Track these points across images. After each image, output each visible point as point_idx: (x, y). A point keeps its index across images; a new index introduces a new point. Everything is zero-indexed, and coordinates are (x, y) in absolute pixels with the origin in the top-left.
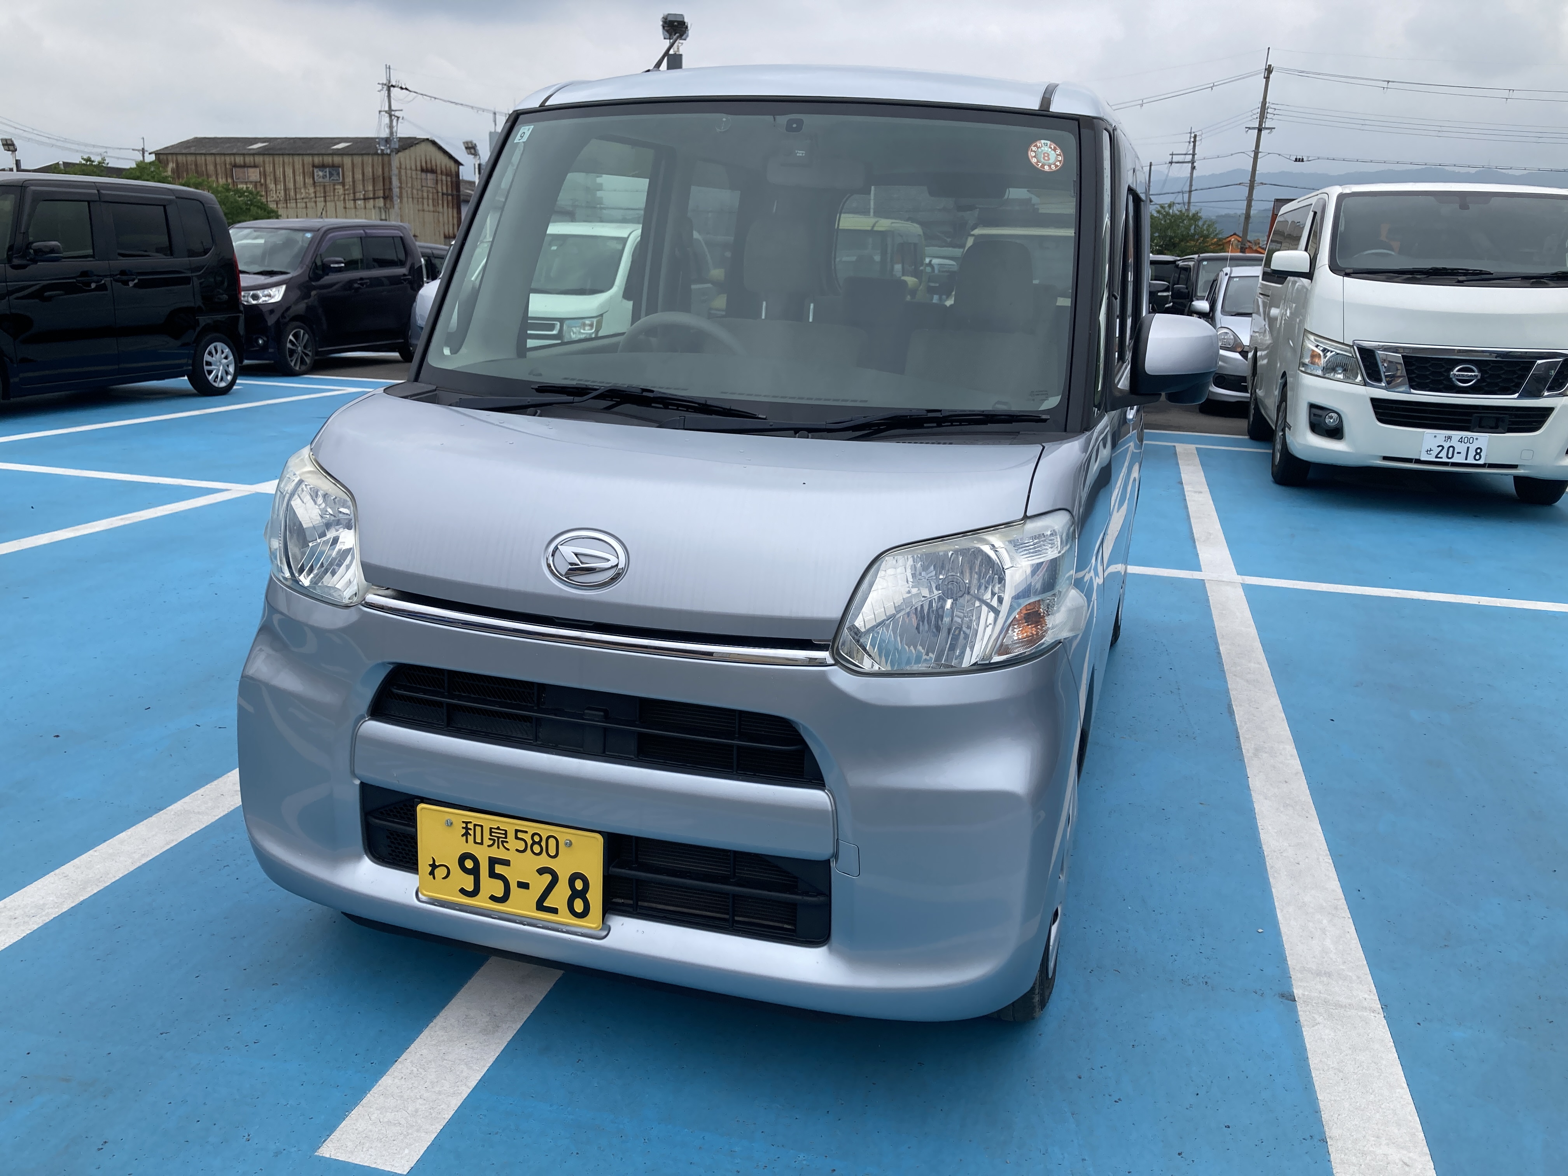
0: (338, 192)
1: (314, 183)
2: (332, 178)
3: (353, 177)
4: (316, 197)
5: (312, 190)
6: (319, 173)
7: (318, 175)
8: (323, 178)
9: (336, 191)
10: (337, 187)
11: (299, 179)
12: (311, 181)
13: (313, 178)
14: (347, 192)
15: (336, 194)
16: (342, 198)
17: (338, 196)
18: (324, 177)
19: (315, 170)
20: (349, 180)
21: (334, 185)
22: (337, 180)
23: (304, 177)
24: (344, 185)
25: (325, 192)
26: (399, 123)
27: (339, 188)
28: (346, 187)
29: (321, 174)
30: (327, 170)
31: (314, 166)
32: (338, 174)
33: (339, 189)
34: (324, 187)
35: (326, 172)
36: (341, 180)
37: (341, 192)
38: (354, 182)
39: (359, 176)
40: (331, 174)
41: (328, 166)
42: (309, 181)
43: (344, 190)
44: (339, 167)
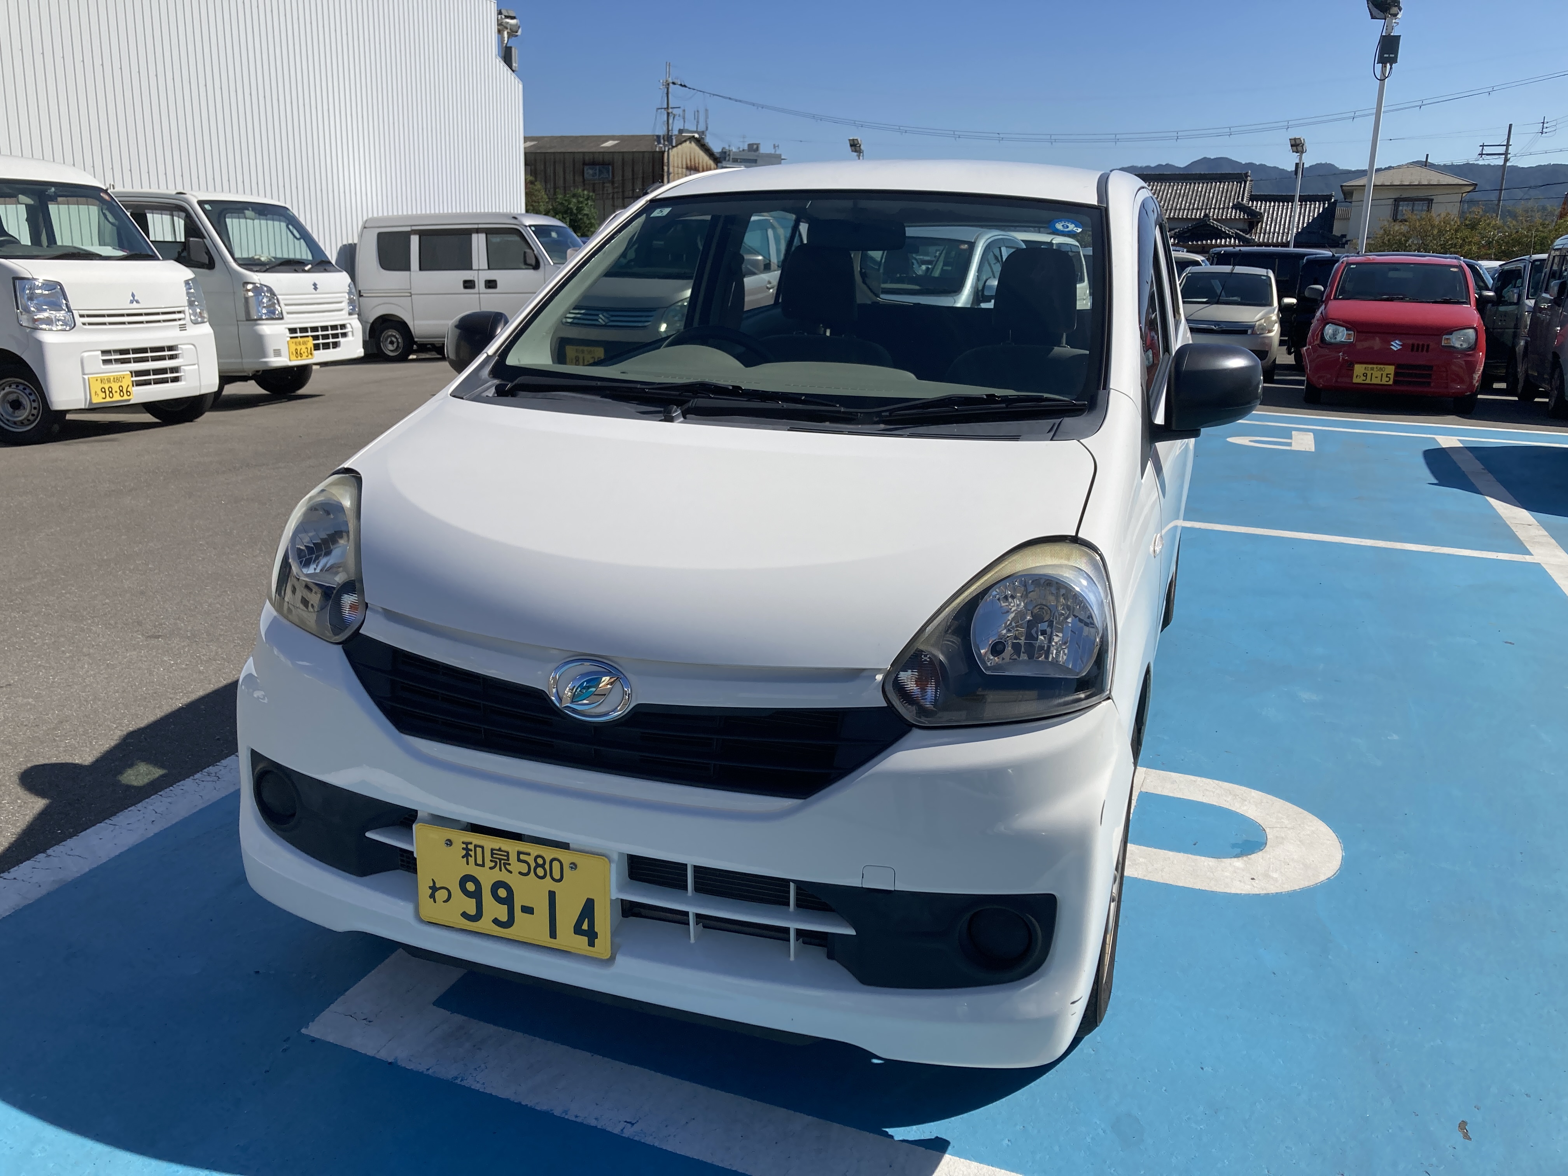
0: (607, 190)
1: (584, 181)
2: (602, 176)
3: (623, 176)
6: (589, 172)
7: (588, 173)
8: (593, 176)
10: (606, 185)
11: (569, 177)
12: (581, 179)
13: (583, 176)
14: (616, 190)
15: (606, 192)
16: (611, 196)
17: (607, 194)
18: (594, 174)
19: (585, 169)
20: (618, 178)
21: (604, 183)
22: (607, 178)
23: (574, 176)
24: (613, 183)
26: (675, 121)
27: (608, 185)
28: (616, 185)
29: (591, 172)
30: (597, 167)
31: (584, 164)
32: (608, 172)
33: (609, 187)
34: (594, 184)
35: (596, 170)
36: (610, 179)
37: (610, 191)
38: (623, 180)
39: (628, 174)
40: (601, 171)
41: (598, 164)
42: (579, 179)
43: (614, 188)
44: (609, 164)
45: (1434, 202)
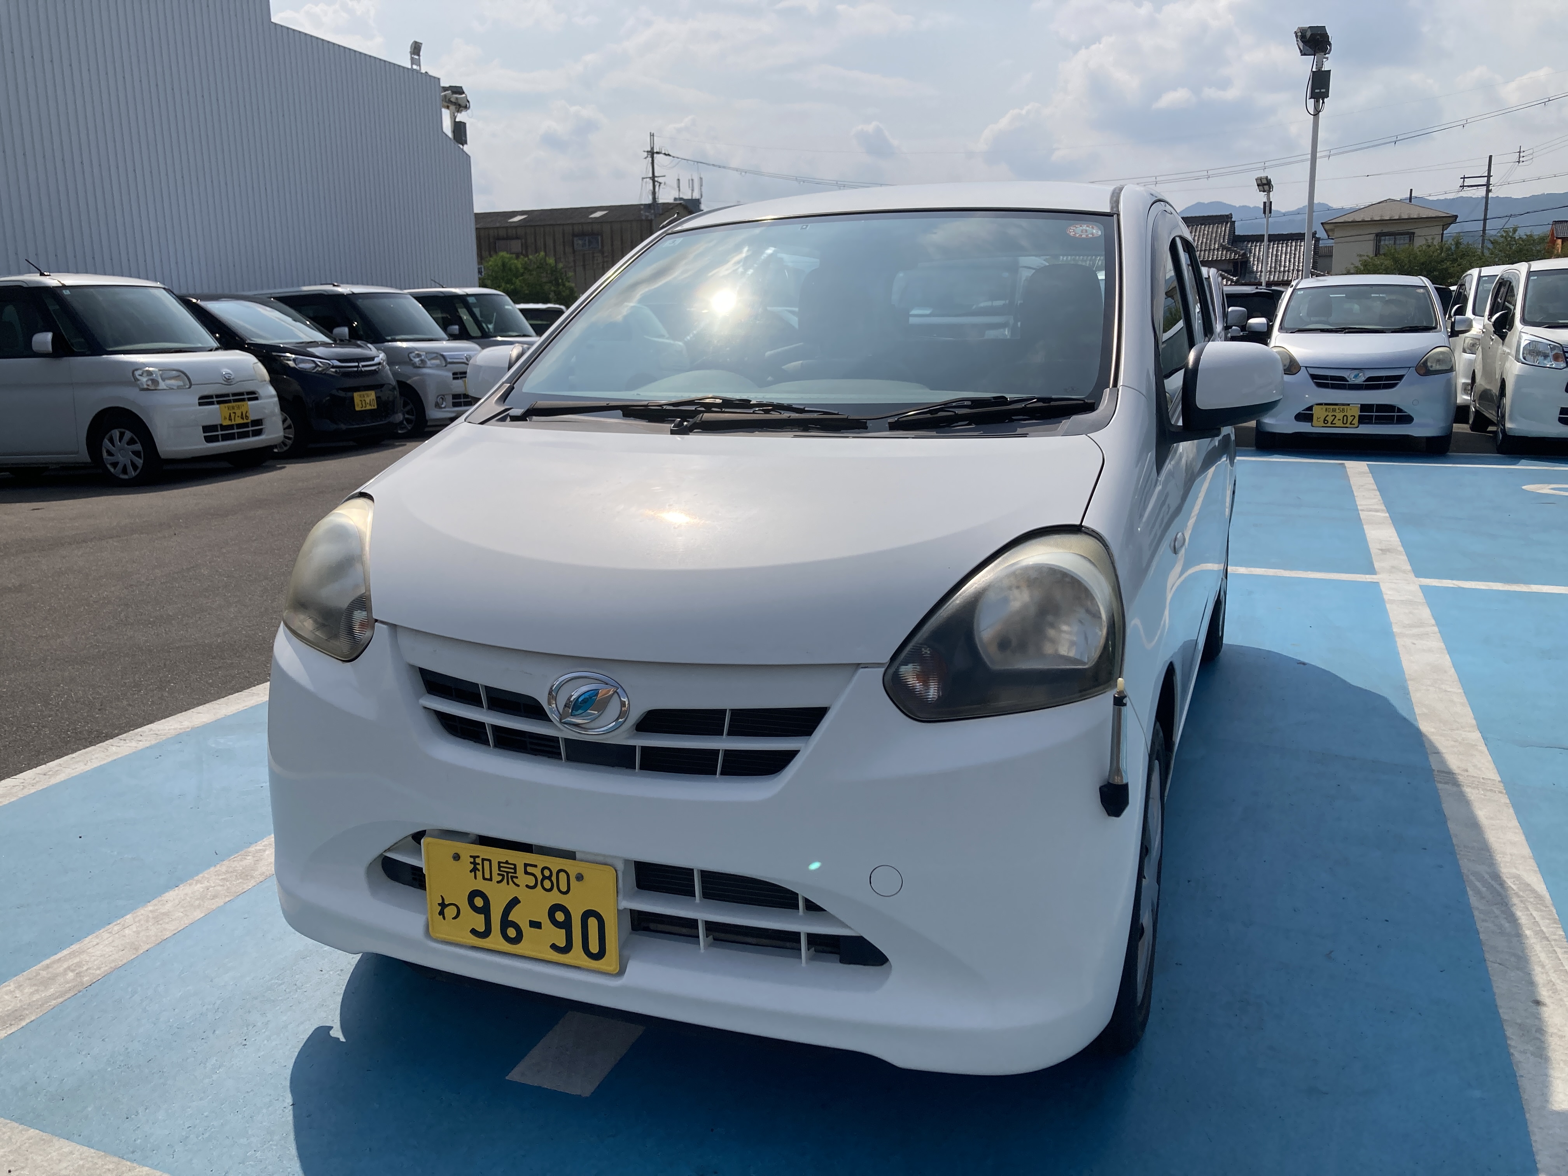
0: (597, 260)
1: (574, 252)
2: (591, 246)
3: (612, 245)
4: (576, 267)
5: (571, 259)
7: (578, 244)
9: (595, 258)
10: (595, 255)
11: (560, 248)
12: (571, 250)
13: (573, 247)
14: (606, 260)
15: (595, 262)
16: (601, 265)
17: (597, 263)
18: (584, 245)
19: (575, 239)
20: (607, 247)
21: (593, 253)
22: (597, 248)
23: (564, 247)
24: (602, 253)
25: (584, 261)
26: (661, 189)
27: (598, 255)
28: (605, 255)
29: (580, 242)
30: (587, 238)
31: (574, 235)
32: (598, 242)
33: (598, 257)
34: (584, 255)
36: (600, 248)
37: (600, 259)
38: (613, 249)
39: (617, 243)
41: (588, 235)
42: (568, 250)
44: (598, 233)
45: (1416, 235)
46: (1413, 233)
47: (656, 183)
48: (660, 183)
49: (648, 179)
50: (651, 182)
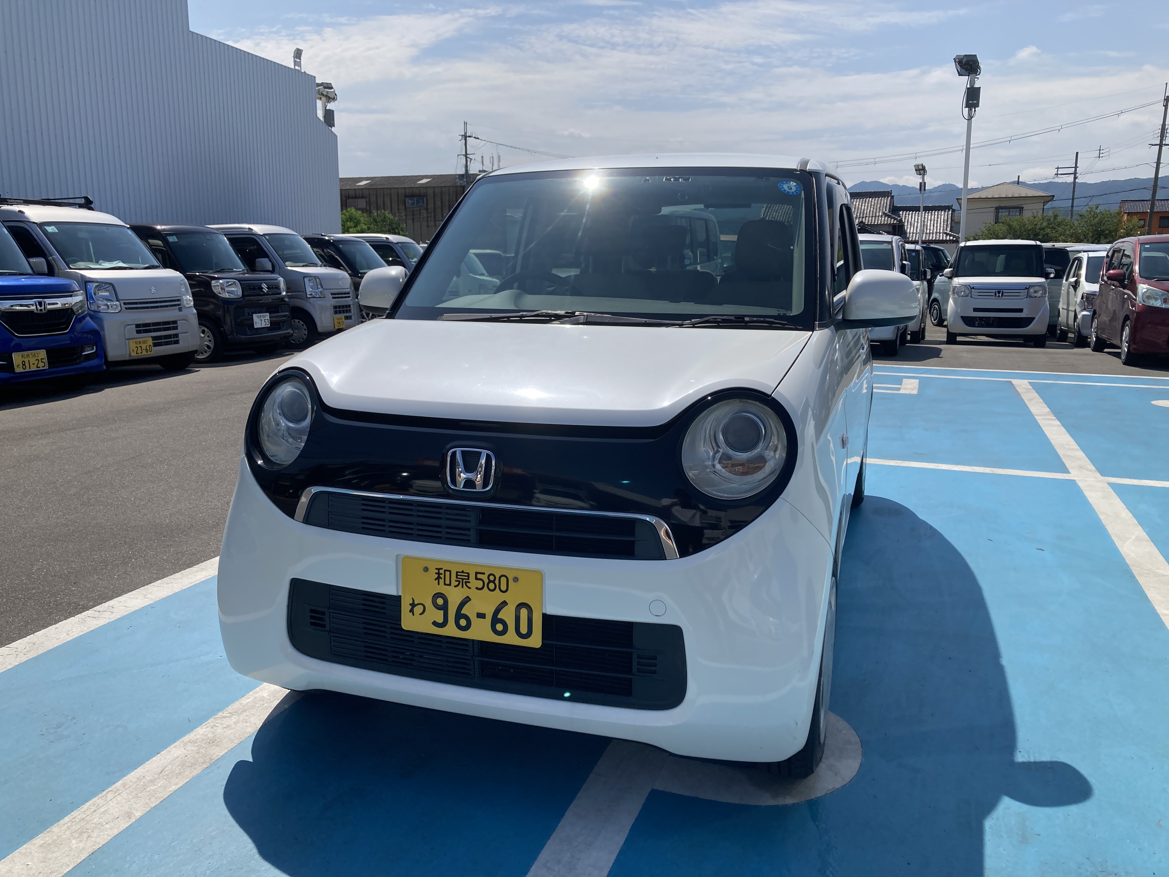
1: (405, 208)
2: (419, 205)
3: (434, 204)
4: (406, 219)
5: (403, 214)
6: (409, 201)
7: (408, 203)
9: (421, 214)
10: (422, 211)
11: (395, 206)
13: (405, 205)
14: (429, 215)
15: (422, 216)
16: (426, 219)
17: (423, 217)
18: (413, 204)
19: (407, 199)
20: (431, 206)
21: (420, 210)
22: (422, 206)
23: (398, 205)
24: (427, 209)
25: (413, 215)
26: (472, 163)
27: (424, 211)
28: (429, 211)
30: (415, 198)
32: (423, 202)
33: (424, 213)
34: (413, 211)
35: (414, 201)
36: (425, 207)
37: (425, 215)
38: (435, 208)
39: (438, 203)
40: (418, 202)
41: (416, 196)
42: (402, 207)
43: (428, 213)
44: (424, 196)
45: (1024, 209)
46: (1023, 208)
47: (468, 159)
48: (471, 159)
49: (462, 156)
50: (465, 158)
